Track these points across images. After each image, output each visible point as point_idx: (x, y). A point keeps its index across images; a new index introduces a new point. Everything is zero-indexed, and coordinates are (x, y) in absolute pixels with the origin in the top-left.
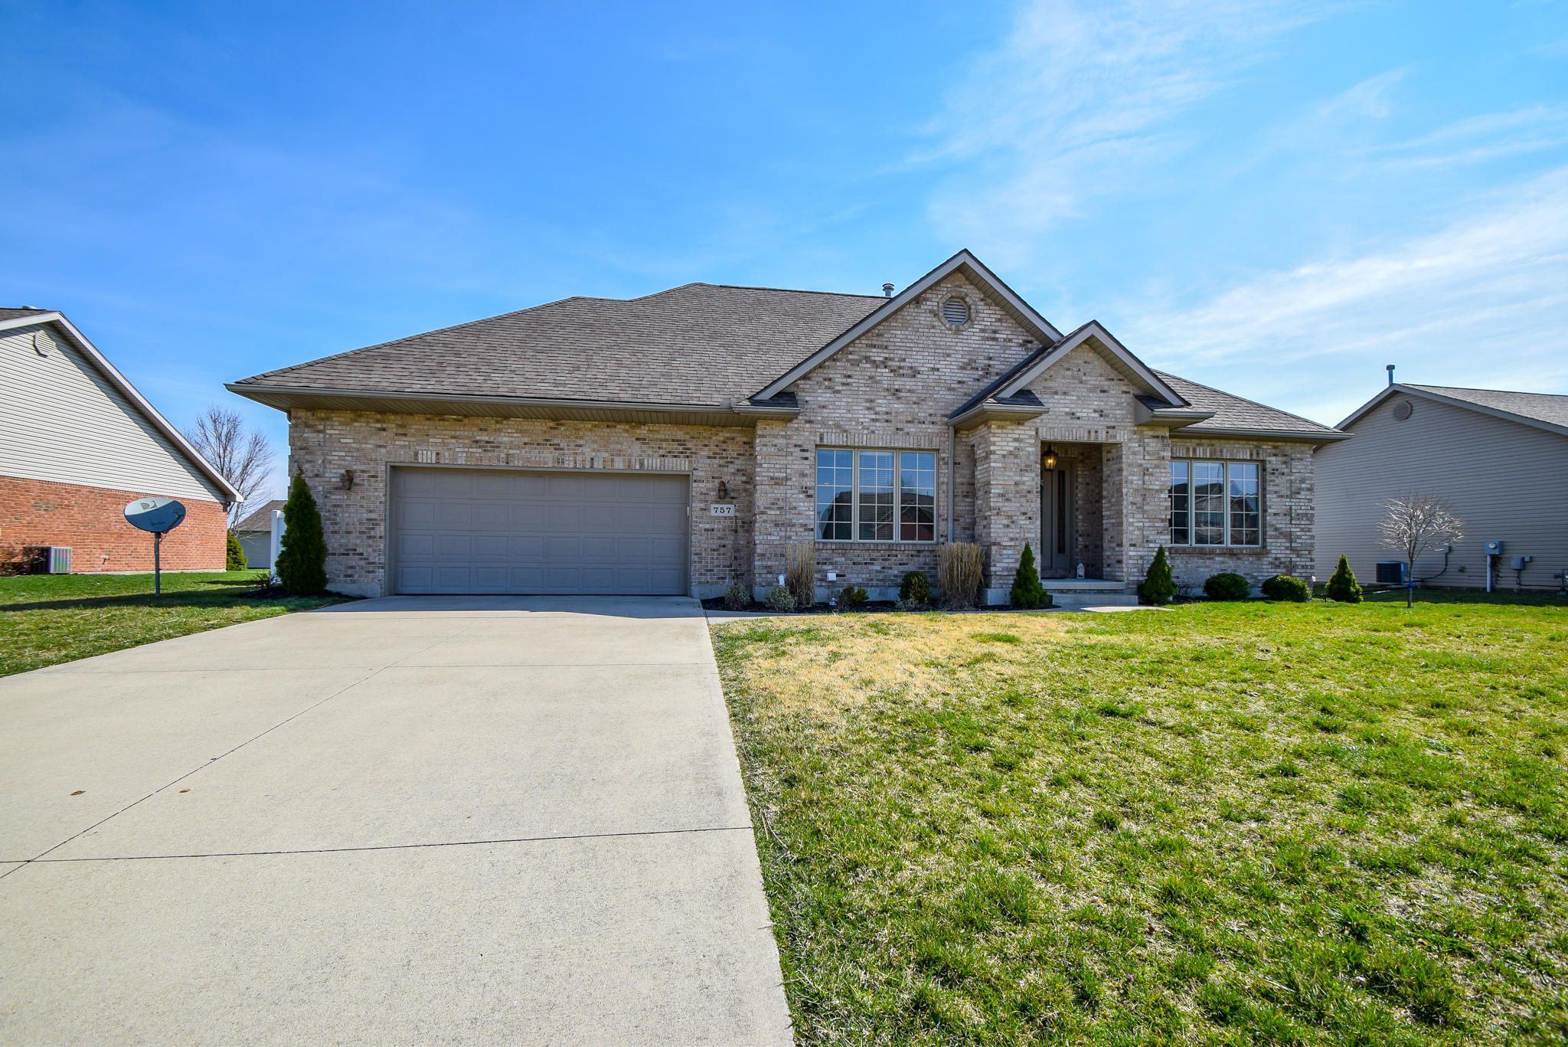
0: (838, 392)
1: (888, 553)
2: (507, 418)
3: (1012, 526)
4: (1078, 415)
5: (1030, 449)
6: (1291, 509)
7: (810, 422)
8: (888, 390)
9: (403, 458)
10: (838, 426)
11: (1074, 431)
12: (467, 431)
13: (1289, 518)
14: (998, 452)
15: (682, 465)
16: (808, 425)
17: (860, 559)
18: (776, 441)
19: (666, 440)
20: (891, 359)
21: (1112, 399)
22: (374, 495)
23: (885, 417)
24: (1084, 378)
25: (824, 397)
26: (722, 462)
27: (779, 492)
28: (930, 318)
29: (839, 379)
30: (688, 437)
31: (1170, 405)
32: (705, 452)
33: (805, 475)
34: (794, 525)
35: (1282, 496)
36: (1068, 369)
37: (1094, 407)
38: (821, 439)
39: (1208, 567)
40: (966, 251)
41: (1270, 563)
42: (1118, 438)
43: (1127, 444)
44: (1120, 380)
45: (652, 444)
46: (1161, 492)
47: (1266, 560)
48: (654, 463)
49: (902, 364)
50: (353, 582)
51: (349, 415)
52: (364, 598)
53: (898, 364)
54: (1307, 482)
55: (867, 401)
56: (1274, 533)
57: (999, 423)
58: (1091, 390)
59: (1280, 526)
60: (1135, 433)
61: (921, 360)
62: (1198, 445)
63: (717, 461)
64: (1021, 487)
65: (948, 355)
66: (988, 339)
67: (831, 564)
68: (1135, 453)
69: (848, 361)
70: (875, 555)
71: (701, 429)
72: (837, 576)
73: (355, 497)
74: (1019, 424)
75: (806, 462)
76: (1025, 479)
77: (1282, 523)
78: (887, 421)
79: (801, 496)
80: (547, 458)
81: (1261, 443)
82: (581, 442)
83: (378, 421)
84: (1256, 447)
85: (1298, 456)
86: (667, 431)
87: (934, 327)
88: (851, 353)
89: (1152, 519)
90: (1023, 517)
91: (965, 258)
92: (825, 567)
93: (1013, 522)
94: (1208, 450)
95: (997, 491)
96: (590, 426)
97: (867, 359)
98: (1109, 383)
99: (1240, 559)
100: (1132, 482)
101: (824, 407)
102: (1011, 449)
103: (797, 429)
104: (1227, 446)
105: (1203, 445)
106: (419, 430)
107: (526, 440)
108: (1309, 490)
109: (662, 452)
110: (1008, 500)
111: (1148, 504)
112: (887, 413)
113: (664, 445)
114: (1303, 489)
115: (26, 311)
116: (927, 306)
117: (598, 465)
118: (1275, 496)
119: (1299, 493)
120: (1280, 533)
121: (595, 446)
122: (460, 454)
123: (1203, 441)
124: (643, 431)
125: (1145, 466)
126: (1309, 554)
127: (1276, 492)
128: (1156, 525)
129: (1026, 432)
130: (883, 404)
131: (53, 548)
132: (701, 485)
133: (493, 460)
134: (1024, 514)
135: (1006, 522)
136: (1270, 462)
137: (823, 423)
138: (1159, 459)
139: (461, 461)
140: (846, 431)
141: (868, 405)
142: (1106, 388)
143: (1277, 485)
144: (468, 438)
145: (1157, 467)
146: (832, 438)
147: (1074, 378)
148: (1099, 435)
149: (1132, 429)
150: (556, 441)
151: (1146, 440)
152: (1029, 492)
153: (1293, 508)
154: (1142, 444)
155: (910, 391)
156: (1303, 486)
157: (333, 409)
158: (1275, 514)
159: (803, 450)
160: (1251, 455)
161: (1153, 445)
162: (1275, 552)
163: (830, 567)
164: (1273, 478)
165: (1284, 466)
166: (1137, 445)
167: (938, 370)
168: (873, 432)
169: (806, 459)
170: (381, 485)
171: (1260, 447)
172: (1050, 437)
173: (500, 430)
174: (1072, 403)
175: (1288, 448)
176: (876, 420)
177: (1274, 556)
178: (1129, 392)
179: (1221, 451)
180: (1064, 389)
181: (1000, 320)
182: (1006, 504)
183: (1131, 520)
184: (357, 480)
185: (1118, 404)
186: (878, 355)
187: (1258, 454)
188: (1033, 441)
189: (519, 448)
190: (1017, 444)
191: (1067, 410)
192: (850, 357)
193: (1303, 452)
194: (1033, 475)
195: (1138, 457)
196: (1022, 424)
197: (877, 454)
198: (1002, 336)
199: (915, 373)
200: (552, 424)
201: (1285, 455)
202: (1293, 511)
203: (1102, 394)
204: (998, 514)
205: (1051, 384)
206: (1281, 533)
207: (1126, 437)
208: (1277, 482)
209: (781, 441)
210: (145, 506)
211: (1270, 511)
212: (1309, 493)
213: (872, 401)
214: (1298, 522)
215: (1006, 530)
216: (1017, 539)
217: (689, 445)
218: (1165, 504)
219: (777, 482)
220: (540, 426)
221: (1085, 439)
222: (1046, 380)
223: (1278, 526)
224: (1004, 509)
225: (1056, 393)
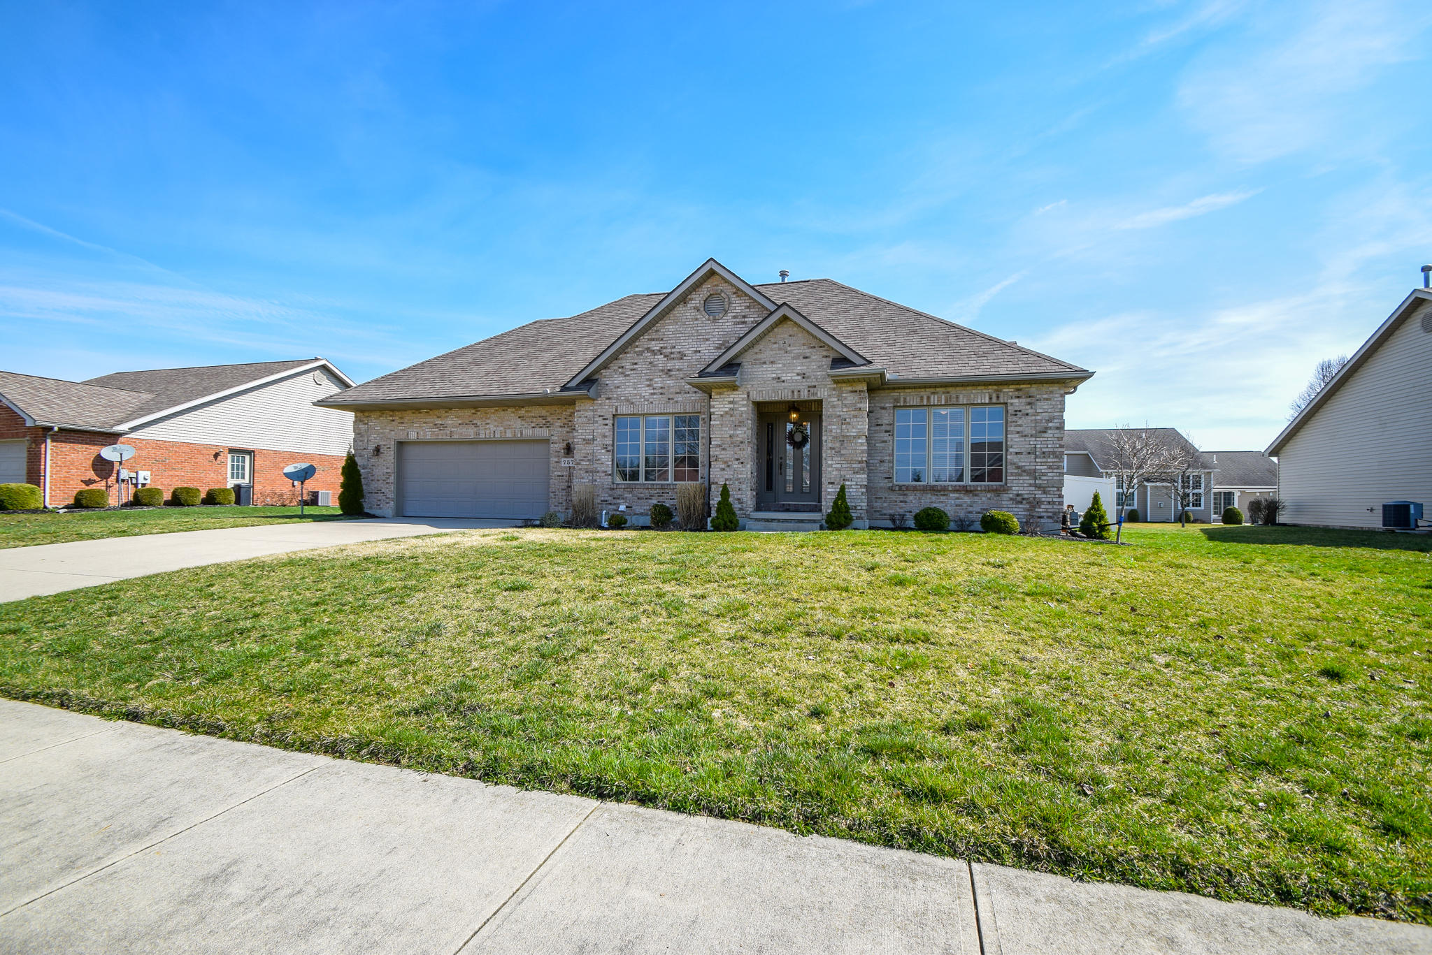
0: (628, 375)
1: (662, 491)
2: (451, 409)
3: (728, 469)
4: (783, 378)
5: (743, 409)
6: (1035, 447)
7: (609, 399)
8: (662, 371)
9: (402, 436)
10: (627, 400)
11: (780, 392)
12: (431, 419)
13: (1033, 456)
14: (717, 413)
15: (544, 433)
16: (607, 401)
17: (642, 496)
18: (587, 414)
19: (535, 417)
20: (665, 348)
21: (813, 364)
22: (389, 457)
23: (660, 391)
24: (789, 349)
25: (618, 380)
26: (568, 429)
27: (589, 449)
28: (694, 313)
29: (628, 366)
30: (548, 414)
31: (854, 365)
32: (559, 423)
33: (605, 437)
34: (598, 472)
35: (1026, 436)
36: (775, 343)
37: (798, 371)
38: (617, 410)
39: (942, 502)
40: (712, 259)
41: (1011, 499)
42: (819, 395)
43: (827, 399)
44: (821, 347)
45: (528, 420)
46: (859, 438)
47: (1005, 496)
48: (528, 433)
49: (673, 350)
50: (380, 509)
51: (379, 413)
52: (384, 517)
53: (670, 350)
54: (1056, 421)
55: (648, 380)
56: (1016, 471)
57: (718, 390)
58: (794, 358)
59: (1023, 464)
60: (834, 389)
61: (687, 346)
62: (933, 393)
63: (566, 429)
64: (735, 439)
65: (707, 340)
66: (739, 323)
67: (623, 499)
68: (834, 407)
69: (635, 352)
70: (653, 492)
71: (555, 408)
72: (627, 507)
73: (381, 460)
74: (734, 390)
75: (606, 427)
76: (738, 432)
77: (1025, 462)
78: (661, 394)
79: (603, 451)
80: (470, 433)
81: (1001, 387)
82: (488, 421)
83: (391, 416)
84: (996, 391)
85: (1045, 396)
86: (537, 411)
87: (697, 319)
88: (637, 347)
89: (850, 462)
90: (737, 462)
91: (711, 265)
92: (618, 501)
93: (728, 466)
94: (943, 397)
95: (716, 443)
96: (493, 411)
97: (648, 350)
98: (811, 350)
99: (976, 495)
100: (831, 431)
101: (618, 387)
102: (727, 410)
103: (600, 404)
104: (964, 392)
105: (937, 393)
106: (409, 420)
107: (460, 422)
108: (1057, 428)
109: (533, 425)
110: (724, 449)
111: (845, 448)
112: (662, 388)
113: (534, 420)
114: (1050, 428)
115: (307, 362)
116: (691, 304)
117: (498, 436)
118: (1017, 435)
119: (1045, 432)
120: (1022, 471)
121: (496, 423)
122: (428, 433)
123: (938, 389)
124: (522, 412)
125: (844, 417)
126: (1058, 490)
127: (1018, 433)
128: (854, 466)
129: (739, 396)
130: (658, 381)
131: (320, 492)
132: (556, 446)
133: (443, 436)
134: (737, 460)
135: (723, 466)
136: (1012, 404)
137: (618, 399)
138: (856, 409)
139: (429, 437)
140: (632, 403)
141: (648, 383)
142: (808, 355)
143: (1020, 426)
144: (432, 422)
145: (855, 417)
146: (624, 409)
147: (780, 349)
148: (802, 393)
149: (832, 386)
150: (475, 422)
151: (844, 395)
152: (742, 442)
153: (1038, 446)
154: (839, 398)
155: (678, 370)
156: (1050, 425)
157: (371, 411)
158: (1017, 453)
159: (604, 419)
160: (990, 399)
161: (851, 399)
162: (1017, 488)
163: (622, 501)
164: (1015, 418)
165: (1028, 407)
166: (836, 399)
167: (699, 352)
168: (652, 403)
169: (607, 425)
170: (392, 453)
171: (1001, 391)
172: (759, 399)
173: (447, 417)
174: (778, 369)
175: (1033, 389)
176: (654, 394)
177: (1015, 492)
178: (829, 356)
179: (957, 397)
180: (772, 359)
181: (748, 307)
182: (723, 452)
183: (830, 462)
184: (381, 451)
185: (819, 367)
186: (655, 346)
187: (998, 397)
188: (745, 402)
189: (456, 427)
190: (731, 406)
191: (774, 375)
192: (637, 349)
193: (1051, 392)
194: (745, 429)
195: (837, 410)
196: (737, 390)
197: (657, 418)
198: (750, 319)
199: (682, 356)
200: (473, 411)
201: (1030, 397)
202: (1038, 450)
203: (805, 360)
204: (716, 460)
205: (759, 356)
206: (1024, 471)
207: (826, 394)
208: (1020, 422)
209: (590, 413)
210: (295, 467)
211: (1011, 450)
212: (1058, 431)
213: (651, 380)
214: (1044, 460)
215: (722, 473)
216: (731, 479)
217: (549, 419)
218: (862, 448)
219: (587, 442)
220: (468, 412)
221: (790, 398)
222: (756, 353)
223: (1020, 464)
224: (721, 456)
225: (765, 363)
